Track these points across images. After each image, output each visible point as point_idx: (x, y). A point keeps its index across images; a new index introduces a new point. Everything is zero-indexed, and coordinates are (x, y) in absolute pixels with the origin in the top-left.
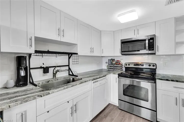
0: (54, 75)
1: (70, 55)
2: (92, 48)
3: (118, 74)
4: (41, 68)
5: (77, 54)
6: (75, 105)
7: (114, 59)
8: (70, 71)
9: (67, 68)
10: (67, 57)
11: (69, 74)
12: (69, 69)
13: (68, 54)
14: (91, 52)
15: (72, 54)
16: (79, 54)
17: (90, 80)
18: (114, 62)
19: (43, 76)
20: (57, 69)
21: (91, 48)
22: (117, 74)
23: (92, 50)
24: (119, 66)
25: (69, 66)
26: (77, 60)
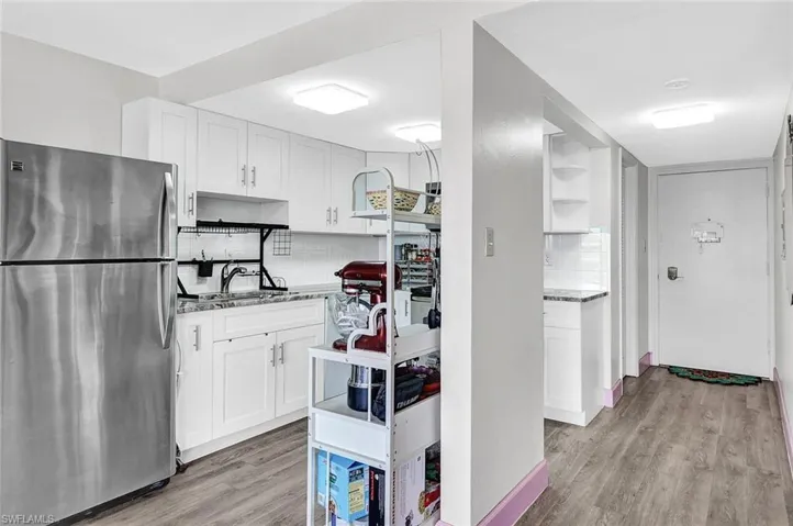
0: (225, 282)
1: (265, 230)
2: (333, 209)
3: (412, 290)
4: (194, 262)
5: (287, 227)
6: (282, 347)
7: (416, 246)
8: (265, 277)
9: (256, 267)
10: (255, 236)
11: (262, 287)
12: (263, 270)
13: (261, 227)
14: (329, 220)
15: (271, 227)
16: (293, 228)
17: (319, 296)
18: (412, 256)
19: (198, 283)
20: (231, 268)
21: (329, 210)
22: (408, 288)
23: (333, 215)
24: (425, 267)
25: (261, 261)
26: (287, 245)
